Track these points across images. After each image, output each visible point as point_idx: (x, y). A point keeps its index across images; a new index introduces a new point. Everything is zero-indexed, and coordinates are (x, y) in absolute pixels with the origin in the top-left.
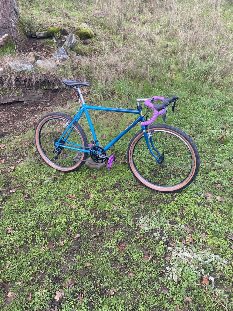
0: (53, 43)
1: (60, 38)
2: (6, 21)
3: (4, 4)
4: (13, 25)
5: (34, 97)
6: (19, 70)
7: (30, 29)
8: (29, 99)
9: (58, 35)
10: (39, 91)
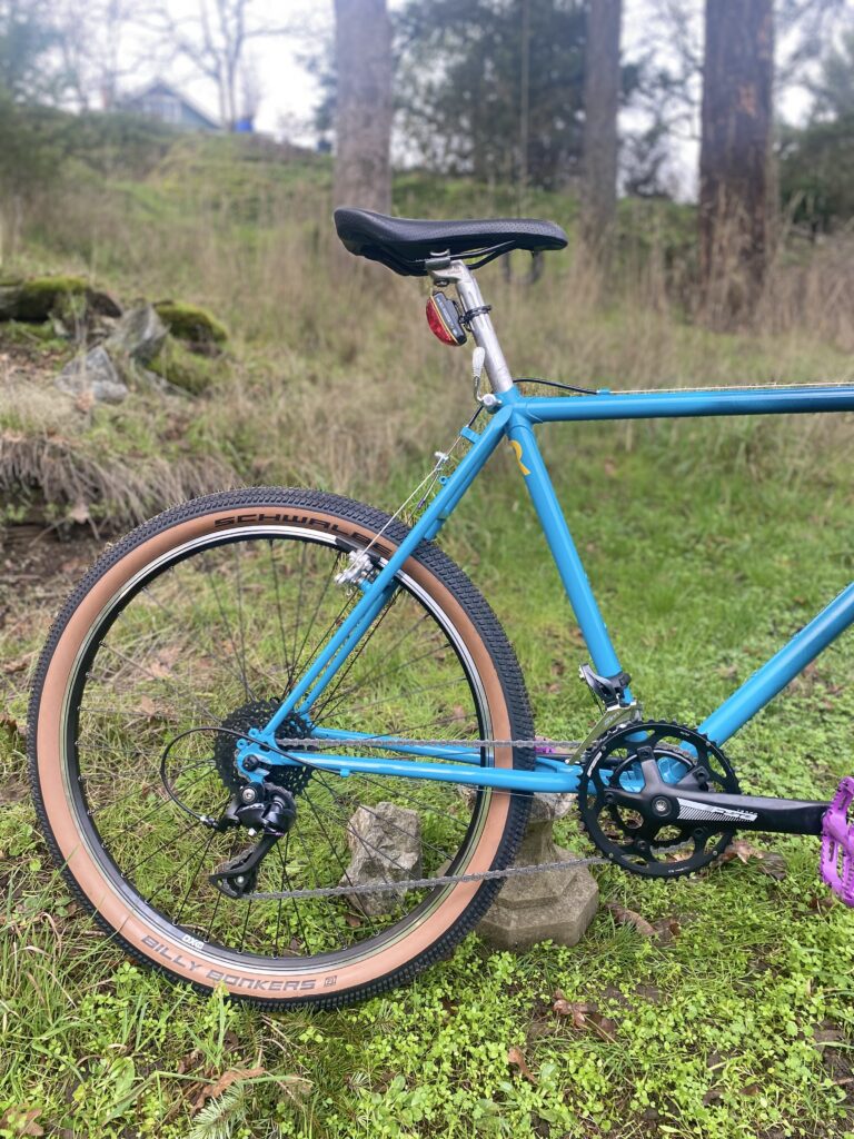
0: (53, 335)
1: (85, 321)
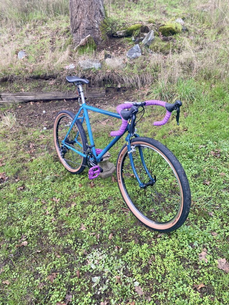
0: (131, 41)
1: (138, 36)
2: (91, 23)
3: (90, 7)
4: (96, 26)
5: (97, 94)
6: (86, 68)
7: (112, 29)
8: (92, 97)
9: (136, 33)
10: (102, 88)
